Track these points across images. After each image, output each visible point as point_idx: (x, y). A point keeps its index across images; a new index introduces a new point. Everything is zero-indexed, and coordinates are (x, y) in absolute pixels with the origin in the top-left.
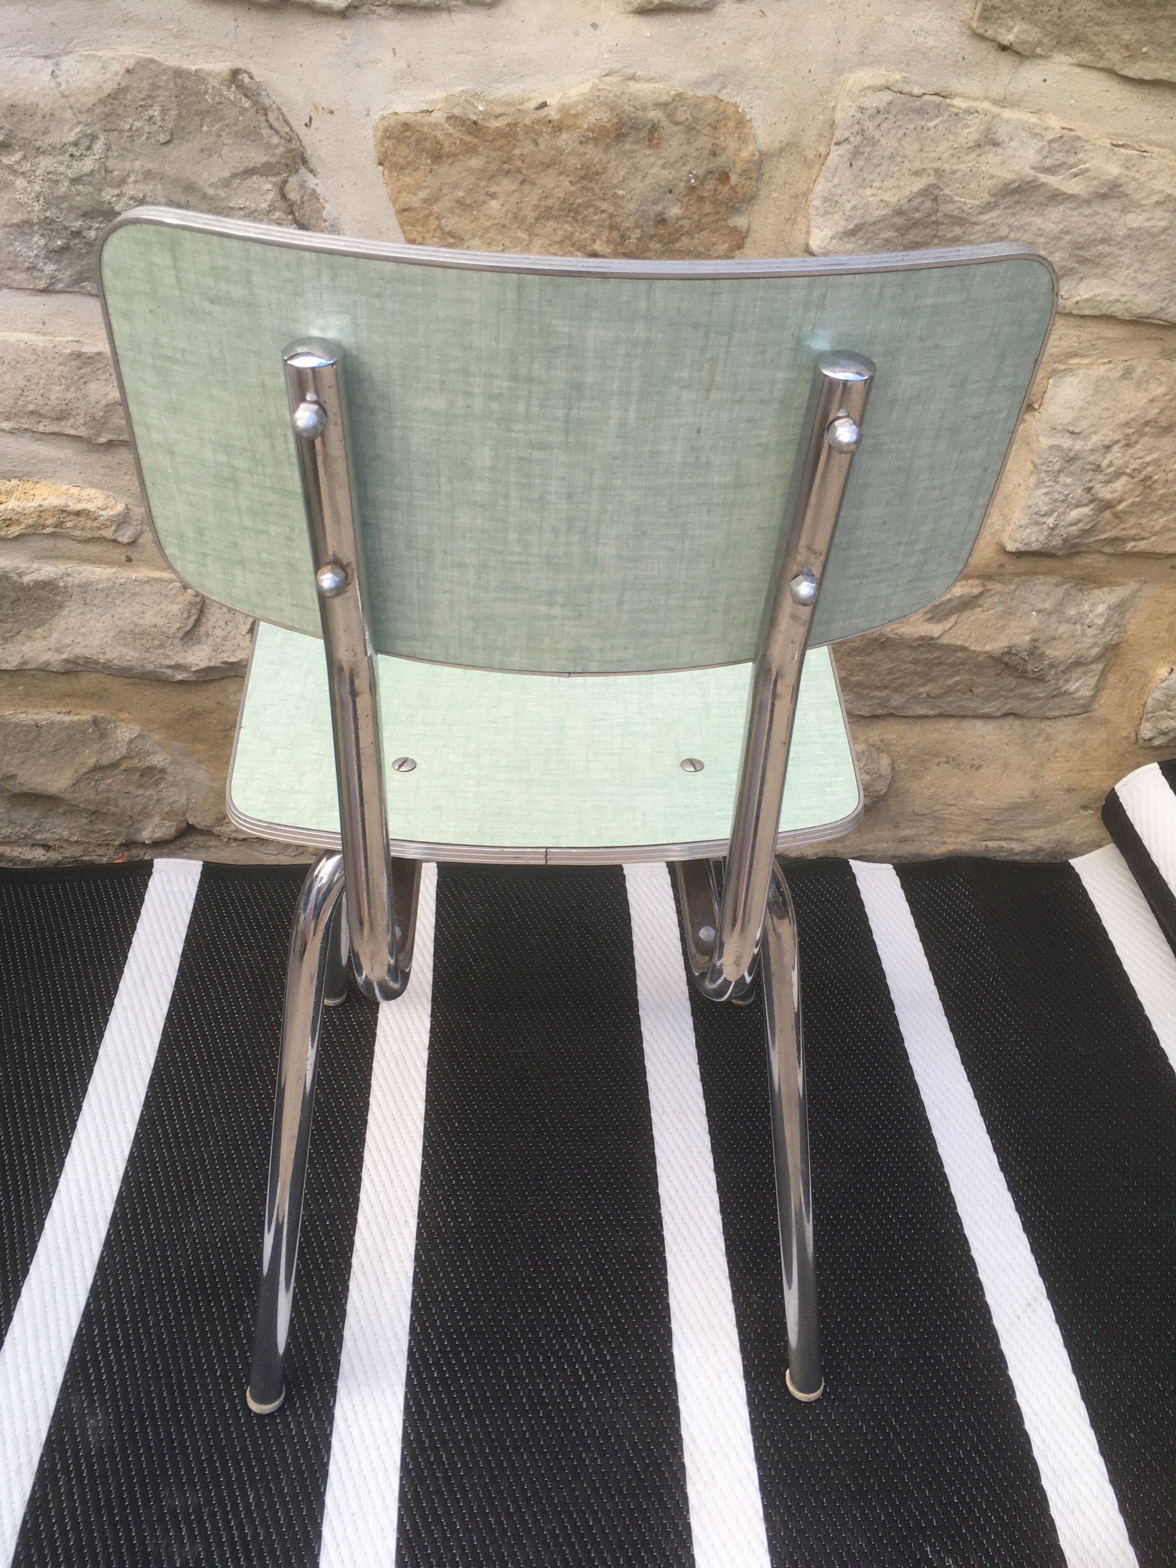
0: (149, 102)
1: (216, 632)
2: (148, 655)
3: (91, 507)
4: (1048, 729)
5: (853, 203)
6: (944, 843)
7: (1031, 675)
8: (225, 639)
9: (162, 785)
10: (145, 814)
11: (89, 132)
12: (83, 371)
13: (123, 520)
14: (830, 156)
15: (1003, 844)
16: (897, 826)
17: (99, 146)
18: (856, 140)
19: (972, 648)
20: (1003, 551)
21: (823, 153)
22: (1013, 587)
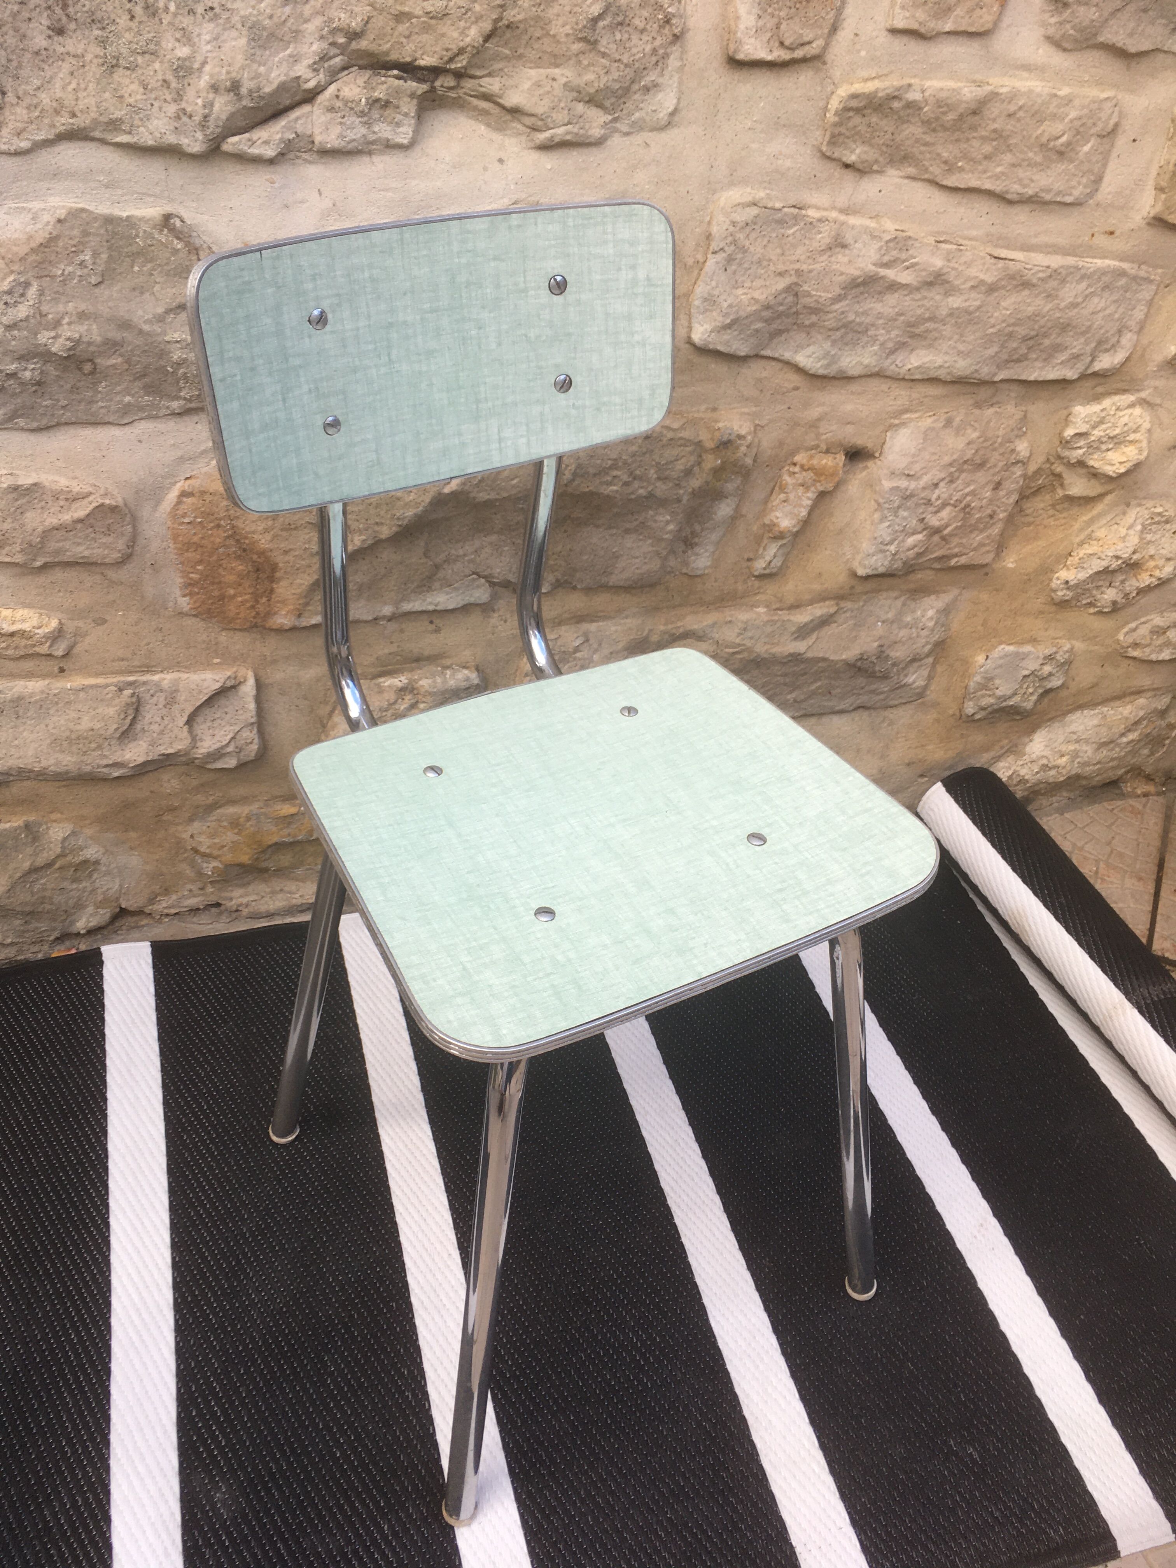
0: (81, 247)
1: (152, 727)
2: (85, 758)
3: (26, 626)
4: (891, 716)
5: (729, 302)
7: (878, 674)
8: (162, 732)
9: (95, 875)
10: (79, 906)
11: (22, 280)
12: (19, 502)
13: (57, 635)
14: (708, 263)
17: (32, 292)
18: (729, 250)
19: (831, 658)
20: (854, 574)
21: (701, 260)
22: (861, 604)
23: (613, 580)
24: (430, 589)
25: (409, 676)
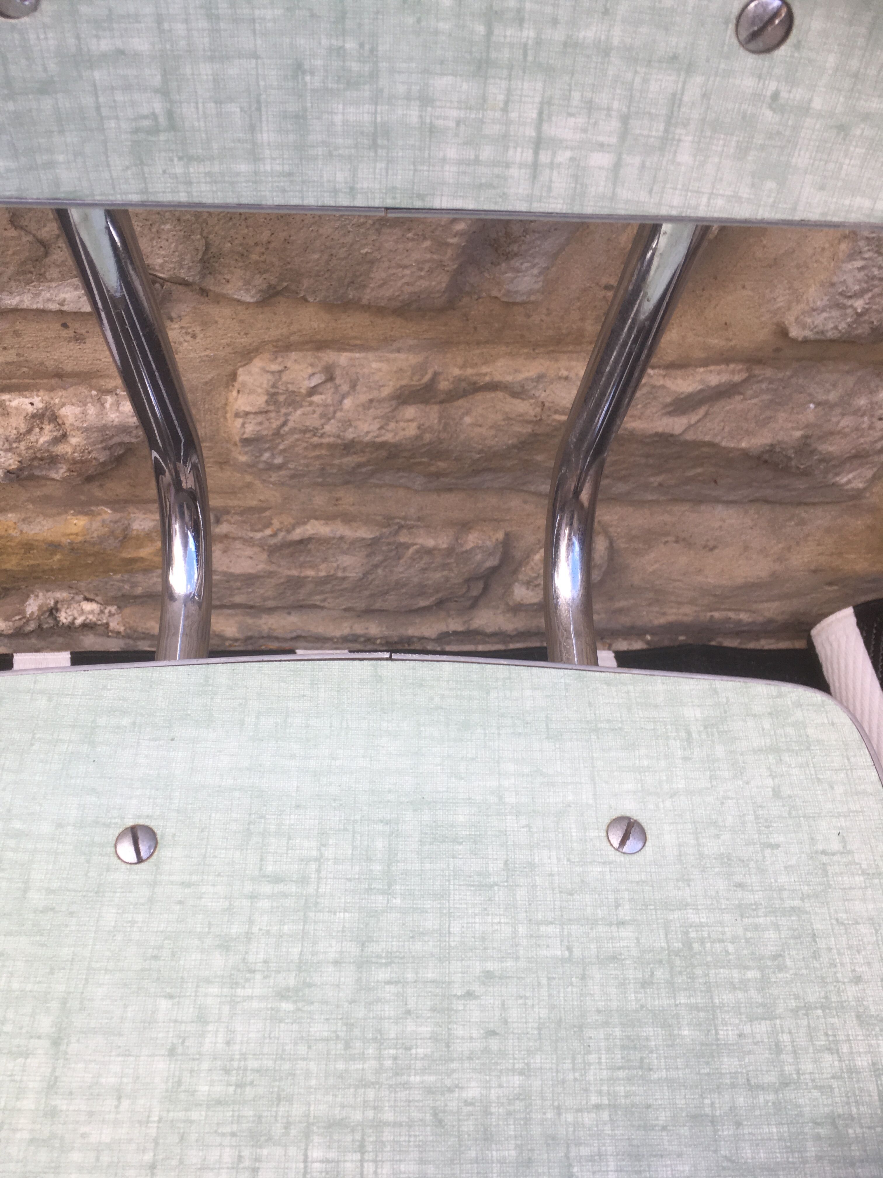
4: (803, 515)
6: (664, 614)
7: (794, 470)
15: (731, 615)
16: (611, 599)
19: (723, 444)
20: (783, 332)
22: (788, 373)
23: (367, 296)
24: (42, 277)
25: (46, 398)
